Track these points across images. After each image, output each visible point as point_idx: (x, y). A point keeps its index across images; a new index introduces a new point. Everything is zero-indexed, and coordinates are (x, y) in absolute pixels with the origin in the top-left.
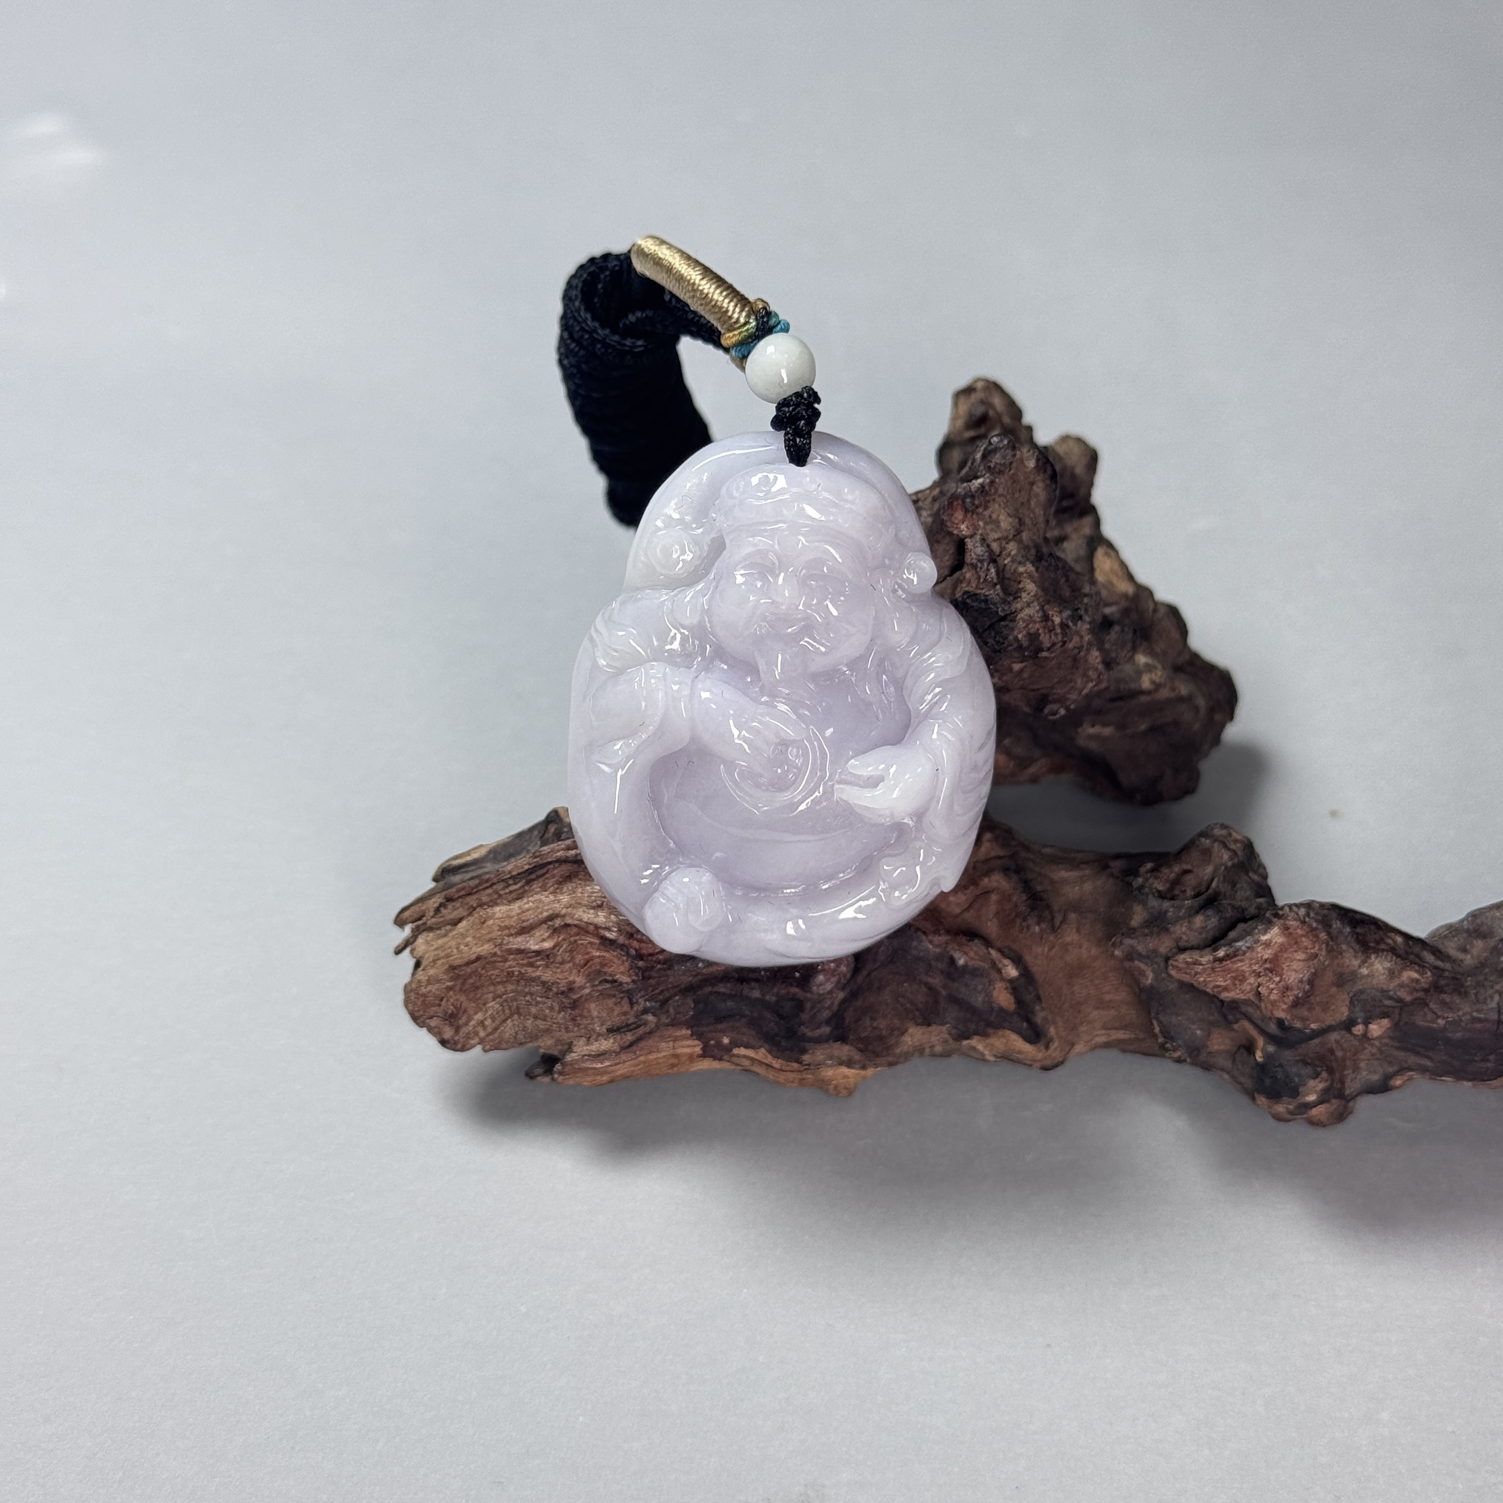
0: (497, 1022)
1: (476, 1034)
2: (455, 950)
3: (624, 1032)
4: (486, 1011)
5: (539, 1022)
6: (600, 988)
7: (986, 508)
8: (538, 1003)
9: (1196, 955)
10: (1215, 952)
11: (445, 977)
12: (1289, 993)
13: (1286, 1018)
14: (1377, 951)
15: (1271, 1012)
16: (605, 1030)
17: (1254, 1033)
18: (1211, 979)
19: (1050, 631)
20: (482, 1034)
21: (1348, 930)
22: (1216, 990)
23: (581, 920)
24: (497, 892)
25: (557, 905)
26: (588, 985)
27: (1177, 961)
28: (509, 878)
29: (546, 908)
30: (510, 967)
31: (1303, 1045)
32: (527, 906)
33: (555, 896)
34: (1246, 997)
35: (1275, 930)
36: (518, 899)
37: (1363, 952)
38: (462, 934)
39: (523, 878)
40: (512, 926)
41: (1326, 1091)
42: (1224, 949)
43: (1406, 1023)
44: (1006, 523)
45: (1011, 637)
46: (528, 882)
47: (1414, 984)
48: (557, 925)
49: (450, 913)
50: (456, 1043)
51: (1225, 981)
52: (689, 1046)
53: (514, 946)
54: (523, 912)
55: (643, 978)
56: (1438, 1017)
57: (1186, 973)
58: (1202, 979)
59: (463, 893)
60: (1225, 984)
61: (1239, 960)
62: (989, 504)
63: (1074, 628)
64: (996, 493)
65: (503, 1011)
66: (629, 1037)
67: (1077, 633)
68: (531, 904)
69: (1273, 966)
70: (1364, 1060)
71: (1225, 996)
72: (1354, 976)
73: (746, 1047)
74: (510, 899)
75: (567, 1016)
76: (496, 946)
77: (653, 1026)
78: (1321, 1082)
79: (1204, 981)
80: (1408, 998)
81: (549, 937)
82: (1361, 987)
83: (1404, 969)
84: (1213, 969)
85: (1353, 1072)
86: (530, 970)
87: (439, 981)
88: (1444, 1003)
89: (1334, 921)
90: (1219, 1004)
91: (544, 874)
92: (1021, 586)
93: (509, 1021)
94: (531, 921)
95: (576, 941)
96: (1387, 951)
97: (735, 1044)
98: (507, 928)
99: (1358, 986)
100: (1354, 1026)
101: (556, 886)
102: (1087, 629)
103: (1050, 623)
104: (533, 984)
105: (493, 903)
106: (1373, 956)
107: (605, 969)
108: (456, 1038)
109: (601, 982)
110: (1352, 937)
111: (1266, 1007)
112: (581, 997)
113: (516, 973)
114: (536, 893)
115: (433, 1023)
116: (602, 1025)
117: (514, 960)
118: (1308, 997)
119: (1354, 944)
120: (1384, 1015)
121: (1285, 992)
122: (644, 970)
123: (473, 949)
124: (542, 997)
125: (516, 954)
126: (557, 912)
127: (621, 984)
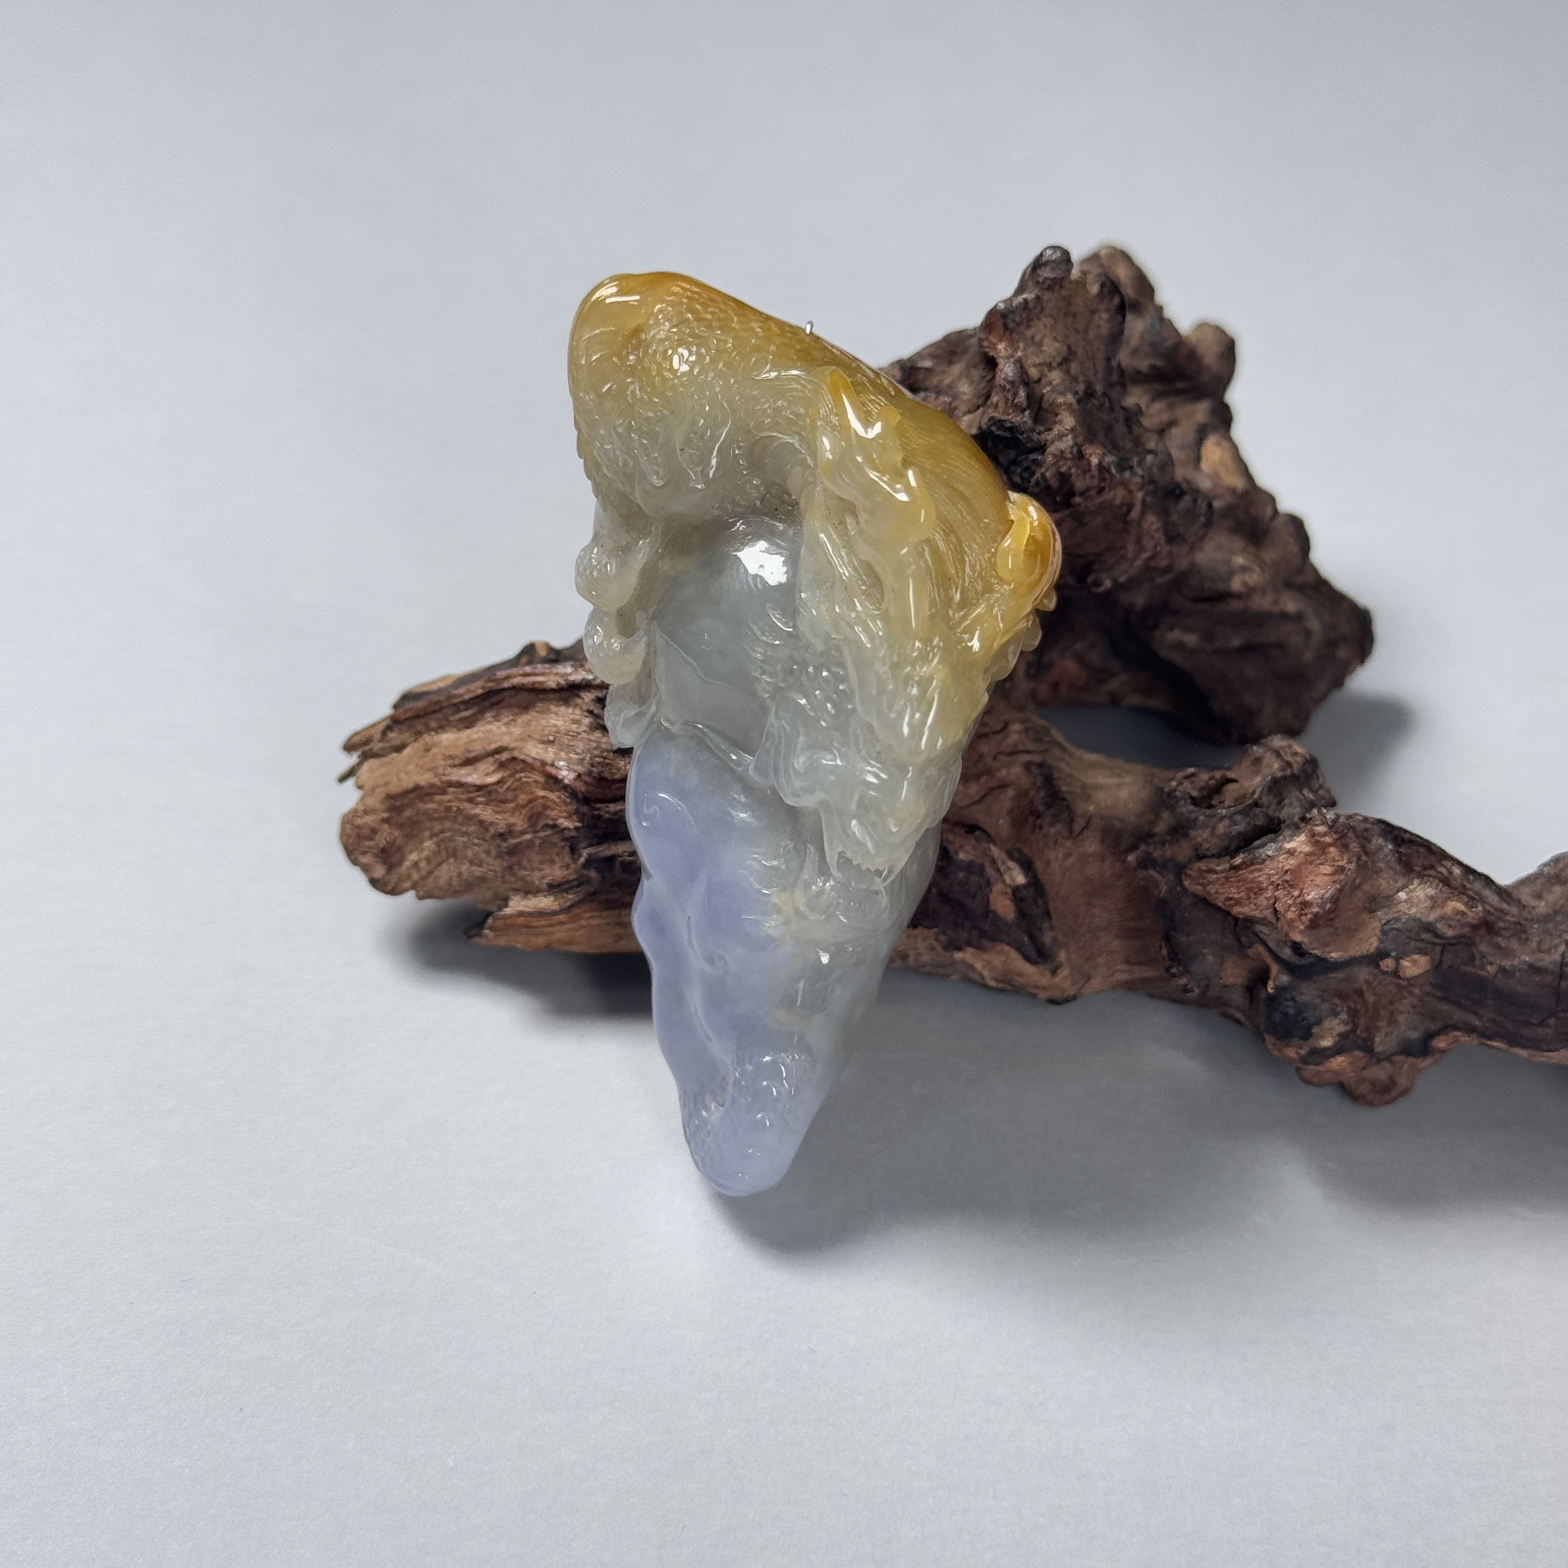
0: (433, 865)
1: (409, 876)
2: (395, 779)
3: (567, 891)
4: (423, 850)
5: (474, 868)
6: (542, 834)
7: (1028, 327)
8: (474, 845)
9: (1212, 863)
10: (1233, 857)
11: (381, 807)
12: (1308, 911)
13: (1303, 942)
14: (1421, 876)
15: (1287, 935)
16: (545, 887)
17: (1269, 960)
18: (1224, 890)
19: (1085, 473)
20: (415, 877)
21: (1390, 847)
22: (1228, 903)
23: (528, 755)
24: (447, 719)
25: (508, 738)
26: (529, 830)
27: (1191, 869)
28: (461, 702)
29: (495, 739)
30: (449, 801)
31: (1322, 978)
32: (475, 736)
33: (507, 728)
34: (1261, 915)
35: (1303, 838)
36: (468, 728)
37: (1403, 874)
38: (404, 761)
39: (475, 704)
40: (457, 756)
41: (1343, 1036)
42: (1242, 856)
43: (1451, 967)
44: (1051, 348)
45: (1038, 475)
46: (482, 712)
47: (1459, 918)
48: (503, 759)
50: (386, 884)
51: (1239, 893)
53: (455, 778)
54: (471, 742)
55: (586, 828)
56: (1491, 964)
57: (1198, 884)
58: (1215, 891)
60: (1238, 896)
61: (1254, 870)
62: (1032, 324)
63: (1118, 475)
64: (1042, 311)
65: (439, 852)
66: (570, 897)
67: (1124, 484)
68: (481, 734)
69: (1294, 879)
70: (1402, 1013)
71: (1236, 910)
72: (1389, 900)
74: (459, 726)
75: (504, 864)
76: (436, 776)
77: (597, 885)
78: (1338, 1025)
79: (1217, 892)
81: (494, 771)
82: (1396, 915)
83: (1448, 899)
84: (1227, 878)
85: (1389, 1025)
86: (469, 806)
87: (375, 812)
88: (1498, 947)
89: (1376, 836)
90: (1233, 923)
91: (498, 703)
92: (1057, 419)
93: (445, 866)
94: (477, 753)
95: (520, 779)
96: (1434, 877)
98: (451, 757)
99: (1393, 913)
100: (1382, 959)
101: (510, 716)
102: (1138, 483)
103: (1084, 462)
104: (472, 822)
105: (441, 728)
106: (1416, 882)
107: (548, 812)
108: (387, 878)
109: (542, 827)
110: (1393, 856)
111: (1283, 929)
112: (520, 843)
113: (455, 809)
114: (490, 723)
115: (365, 860)
116: (542, 880)
117: (454, 793)
118: (1333, 919)
119: (1394, 864)
120: (1421, 952)
121: (1303, 910)
122: (590, 818)
123: (413, 778)
124: (478, 839)
125: (457, 787)
126: (505, 745)
127: (563, 830)
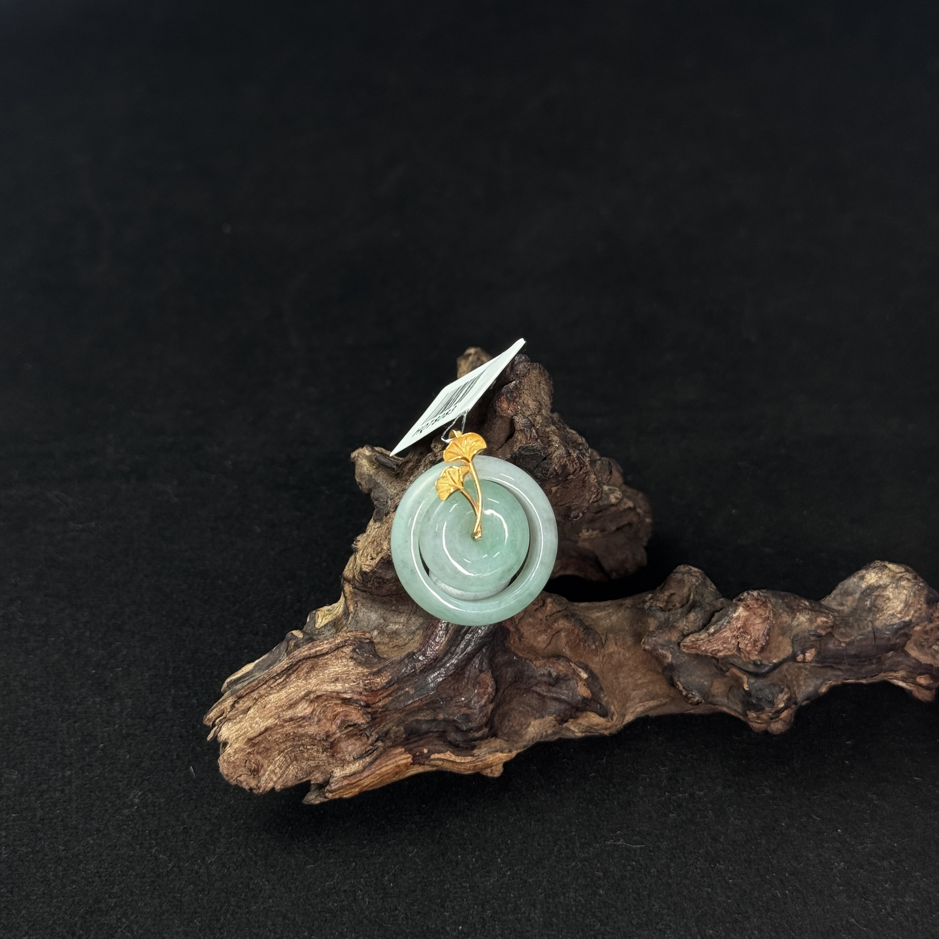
1: (272, 780)
2: (249, 729)
3: (364, 757)
4: (275, 763)
5: (309, 763)
6: (345, 731)
7: (520, 398)
8: (309, 749)
9: (696, 636)
10: (708, 630)
11: (246, 747)
12: (758, 644)
13: (758, 660)
14: (799, 611)
15: (749, 658)
16: (352, 759)
17: (740, 674)
18: (709, 647)
19: (573, 462)
20: (275, 779)
21: (781, 601)
22: (713, 653)
23: (327, 691)
24: (269, 686)
25: (310, 686)
26: (338, 731)
27: (685, 642)
28: (276, 675)
29: (302, 689)
30: (287, 730)
31: (771, 674)
32: (290, 691)
33: (307, 681)
34: (732, 653)
35: (741, 609)
36: (283, 688)
38: (252, 718)
39: (285, 674)
40: (283, 705)
41: (789, 699)
42: (713, 627)
43: (824, 650)
44: (532, 404)
46: (288, 676)
47: (825, 624)
48: (312, 698)
49: (242, 706)
50: (259, 788)
51: (718, 646)
52: (404, 759)
53: (288, 717)
55: (372, 720)
56: (841, 642)
57: (693, 648)
58: (703, 649)
59: (247, 692)
60: (718, 648)
61: (723, 632)
62: (521, 395)
64: (523, 388)
65: (286, 761)
66: (368, 759)
68: (292, 689)
69: (744, 630)
70: (802, 680)
71: (719, 655)
72: (790, 627)
73: (439, 752)
74: (278, 688)
75: (328, 754)
76: (276, 719)
77: (381, 749)
78: (785, 695)
79: (705, 650)
80: (823, 633)
81: (308, 706)
82: (796, 633)
83: (817, 617)
84: (709, 640)
85: (798, 688)
86: (300, 730)
87: (243, 750)
88: (843, 634)
91: (297, 669)
92: (550, 439)
93: (291, 767)
94: (295, 699)
95: (325, 705)
97: (431, 752)
98: (280, 707)
99: (794, 632)
101: (305, 675)
103: (572, 457)
104: (304, 738)
105: (269, 694)
106: (798, 614)
107: (348, 718)
108: (259, 785)
109: (346, 728)
111: (745, 657)
112: (335, 739)
113: (292, 734)
114: (294, 682)
115: (242, 779)
116: (350, 756)
117: (289, 725)
118: (768, 644)
119: (786, 609)
120: (812, 647)
121: (755, 644)
122: (372, 714)
123: (262, 724)
124: (310, 745)
125: (290, 721)
126: (310, 690)
127: (360, 725)
